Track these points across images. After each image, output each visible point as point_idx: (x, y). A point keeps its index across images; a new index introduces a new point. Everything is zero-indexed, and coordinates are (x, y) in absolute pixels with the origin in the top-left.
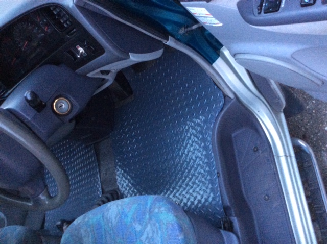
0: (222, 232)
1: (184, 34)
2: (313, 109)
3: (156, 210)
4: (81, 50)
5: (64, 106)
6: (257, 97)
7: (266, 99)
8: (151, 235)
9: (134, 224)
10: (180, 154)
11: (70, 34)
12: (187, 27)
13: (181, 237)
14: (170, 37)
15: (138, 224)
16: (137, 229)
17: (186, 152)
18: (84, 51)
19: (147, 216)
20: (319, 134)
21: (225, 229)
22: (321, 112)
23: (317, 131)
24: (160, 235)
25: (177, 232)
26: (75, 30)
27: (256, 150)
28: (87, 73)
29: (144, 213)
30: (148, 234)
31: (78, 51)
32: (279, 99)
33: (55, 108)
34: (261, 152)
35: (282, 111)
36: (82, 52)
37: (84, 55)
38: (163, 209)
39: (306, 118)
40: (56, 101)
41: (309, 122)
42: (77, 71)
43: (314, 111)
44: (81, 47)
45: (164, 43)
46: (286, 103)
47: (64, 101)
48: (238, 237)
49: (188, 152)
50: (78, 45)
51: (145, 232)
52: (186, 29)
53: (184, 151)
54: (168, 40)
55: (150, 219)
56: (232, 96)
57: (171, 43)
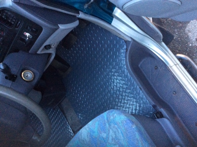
0: (158, 120)
1: (87, 8)
2: (178, 38)
3: (112, 118)
4: (28, 34)
5: (29, 75)
6: (144, 36)
7: (150, 36)
8: (115, 136)
9: (101, 135)
10: (112, 87)
11: (17, 26)
12: (88, 2)
13: (134, 127)
14: (80, 12)
15: (103, 134)
16: (104, 137)
17: (115, 84)
18: (29, 35)
19: (107, 125)
20: (188, 50)
21: (158, 118)
22: (183, 37)
23: (185, 49)
24: (120, 132)
25: (131, 125)
26: (19, 22)
27: (156, 68)
28: (37, 51)
29: (105, 123)
30: (112, 136)
31: (26, 36)
32: (158, 33)
33: (24, 78)
34: (159, 68)
35: (162, 41)
36: (29, 36)
37: (31, 38)
38: (115, 115)
39: (176, 45)
40: (23, 73)
41: (179, 46)
42: (30, 52)
43: (179, 39)
44: (27, 32)
45: (78, 17)
46: (162, 34)
47: (28, 72)
48: (168, 119)
49: (117, 84)
50: (24, 32)
51: (110, 136)
52: (88, 4)
53: (114, 84)
54: (79, 14)
55: (110, 125)
56: (130, 40)
57: (81, 15)
